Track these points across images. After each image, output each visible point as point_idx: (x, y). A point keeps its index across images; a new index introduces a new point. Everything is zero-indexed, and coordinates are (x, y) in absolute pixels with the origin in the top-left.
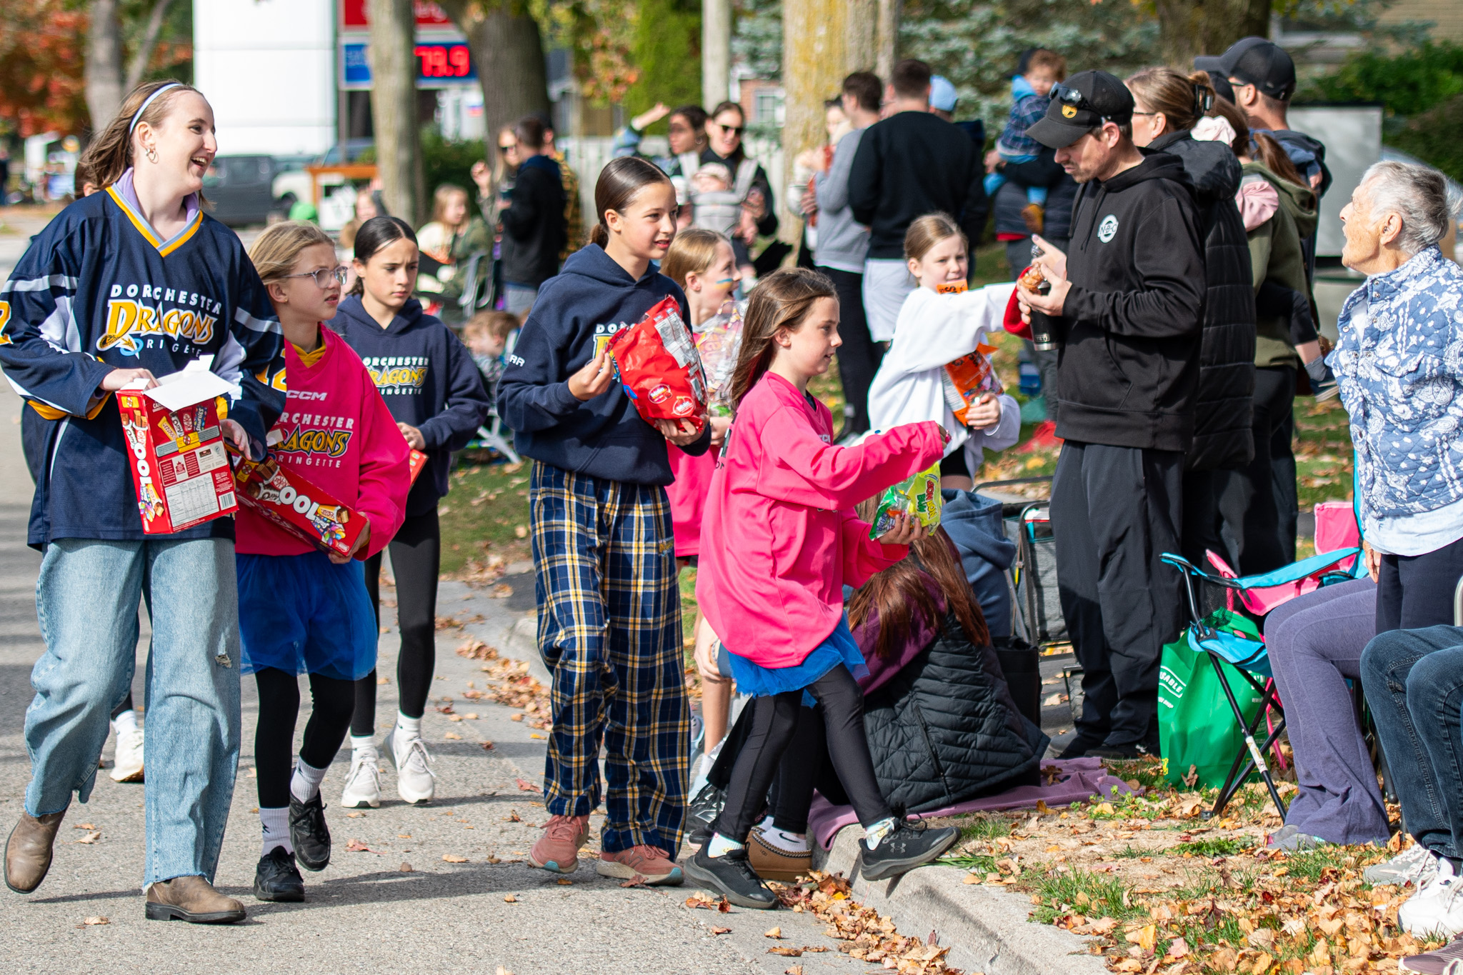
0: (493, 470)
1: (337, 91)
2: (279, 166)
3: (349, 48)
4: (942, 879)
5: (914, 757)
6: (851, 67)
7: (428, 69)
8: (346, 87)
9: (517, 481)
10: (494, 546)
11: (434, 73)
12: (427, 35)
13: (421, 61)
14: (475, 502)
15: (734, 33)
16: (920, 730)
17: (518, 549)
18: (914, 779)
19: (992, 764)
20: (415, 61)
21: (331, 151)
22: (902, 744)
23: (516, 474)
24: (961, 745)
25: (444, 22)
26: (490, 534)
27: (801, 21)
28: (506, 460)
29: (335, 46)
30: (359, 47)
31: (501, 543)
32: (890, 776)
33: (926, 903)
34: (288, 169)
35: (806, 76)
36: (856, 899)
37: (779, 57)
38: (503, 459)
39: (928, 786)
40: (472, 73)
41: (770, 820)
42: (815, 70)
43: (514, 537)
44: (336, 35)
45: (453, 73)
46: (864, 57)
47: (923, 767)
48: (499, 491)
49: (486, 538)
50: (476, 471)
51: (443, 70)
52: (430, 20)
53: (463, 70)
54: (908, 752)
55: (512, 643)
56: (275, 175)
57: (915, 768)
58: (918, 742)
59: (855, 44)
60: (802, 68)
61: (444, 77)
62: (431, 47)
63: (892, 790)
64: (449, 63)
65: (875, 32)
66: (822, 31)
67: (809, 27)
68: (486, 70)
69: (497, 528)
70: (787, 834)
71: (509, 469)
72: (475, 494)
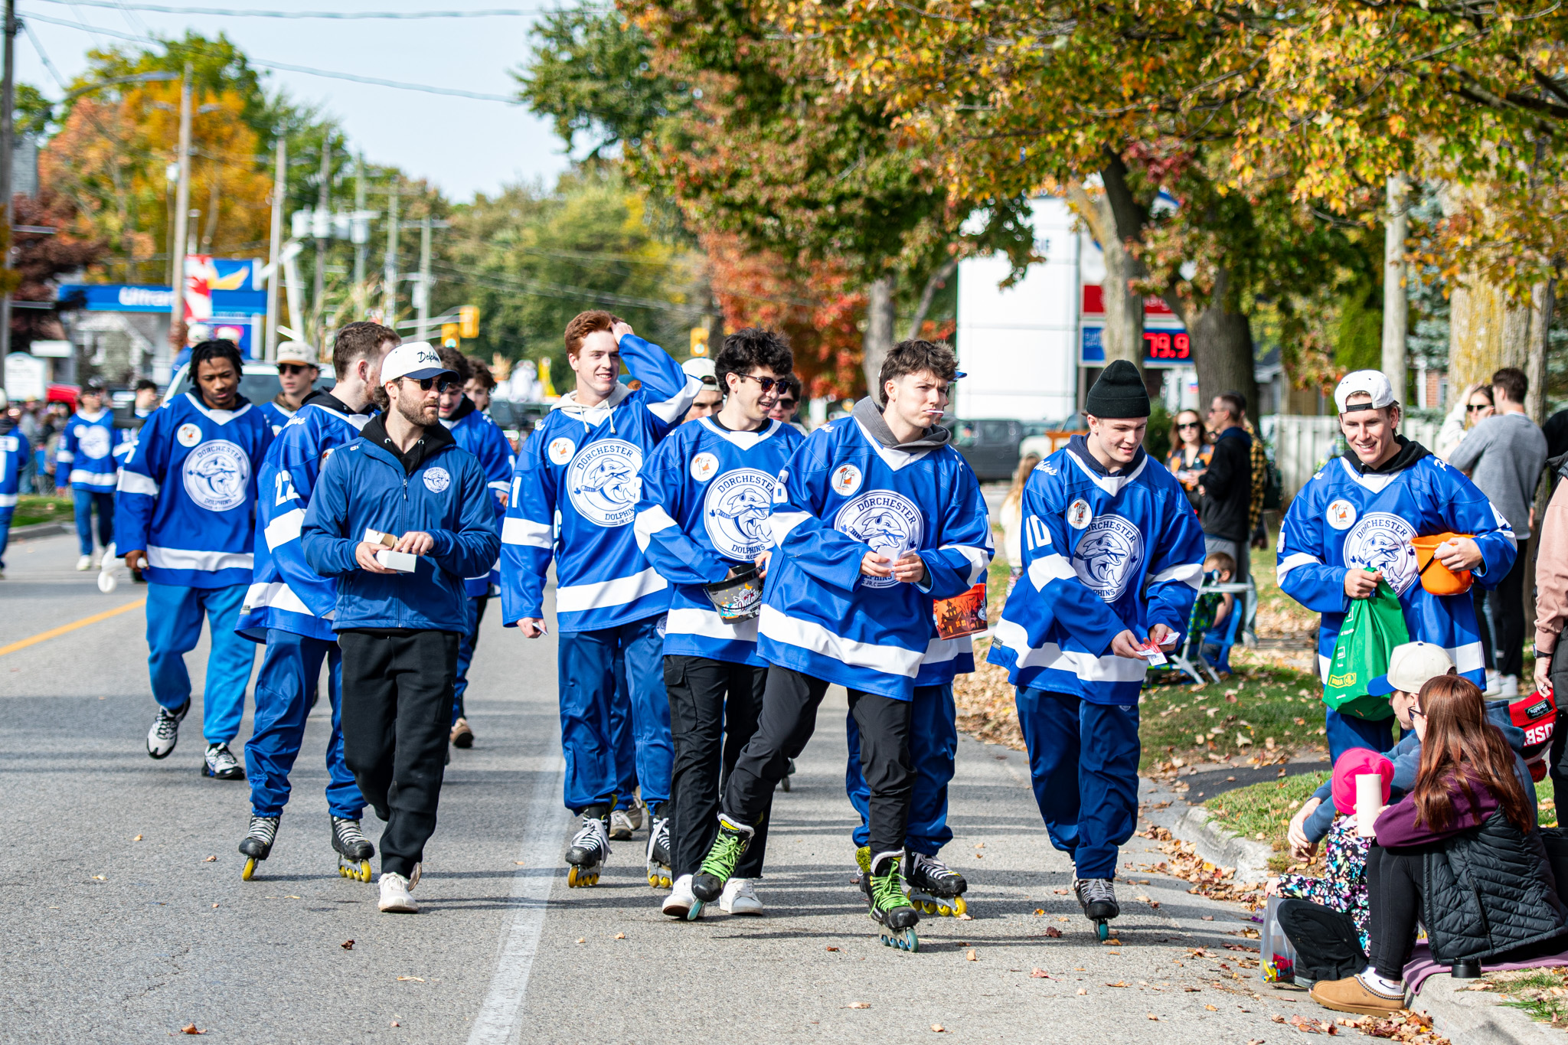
0: (1181, 689)
1: (1078, 369)
2: (1025, 431)
3: (1087, 330)
4: (1502, 1016)
5: (1467, 917)
6: (1506, 363)
7: (1154, 351)
8: (1085, 364)
9: (1200, 698)
10: (1177, 750)
11: (1159, 355)
12: (1153, 322)
13: (1148, 344)
14: (1164, 714)
15: (1411, 331)
16: (1473, 894)
17: (1197, 754)
18: (1466, 935)
19: (1528, 928)
20: (1141, 344)
21: (1070, 418)
22: (1459, 904)
23: (1199, 692)
24: (1505, 910)
25: (1168, 312)
26: (1174, 740)
27: (1465, 322)
28: (1193, 681)
29: (1077, 329)
30: (1097, 330)
31: (1183, 748)
32: (1447, 931)
33: (1488, 1035)
34: (1033, 433)
35: (1467, 369)
36: (1436, 1031)
37: (1445, 353)
38: (1190, 680)
39: (1476, 941)
40: (1190, 357)
41: (1371, 970)
42: (1474, 364)
43: (1194, 744)
44: (1078, 319)
45: (1177, 355)
46: (1517, 354)
47: (1474, 926)
48: (1184, 706)
49: (1170, 743)
50: (1166, 689)
51: (1167, 352)
52: (1157, 310)
53: (1185, 354)
54: (1463, 912)
55: (1184, 827)
56: (1022, 438)
57: (1467, 926)
58: (1472, 904)
59: (1510, 343)
60: (1464, 362)
61: (1169, 358)
62: (1158, 332)
63: (1448, 941)
64: (1173, 347)
65: (1528, 333)
66: (1482, 332)
67: (1471, 327)
68: (1201, 355)
69: (1180, 736)
70: (1386, 981)
71: (1194, 688)
72: (1165, 708)
